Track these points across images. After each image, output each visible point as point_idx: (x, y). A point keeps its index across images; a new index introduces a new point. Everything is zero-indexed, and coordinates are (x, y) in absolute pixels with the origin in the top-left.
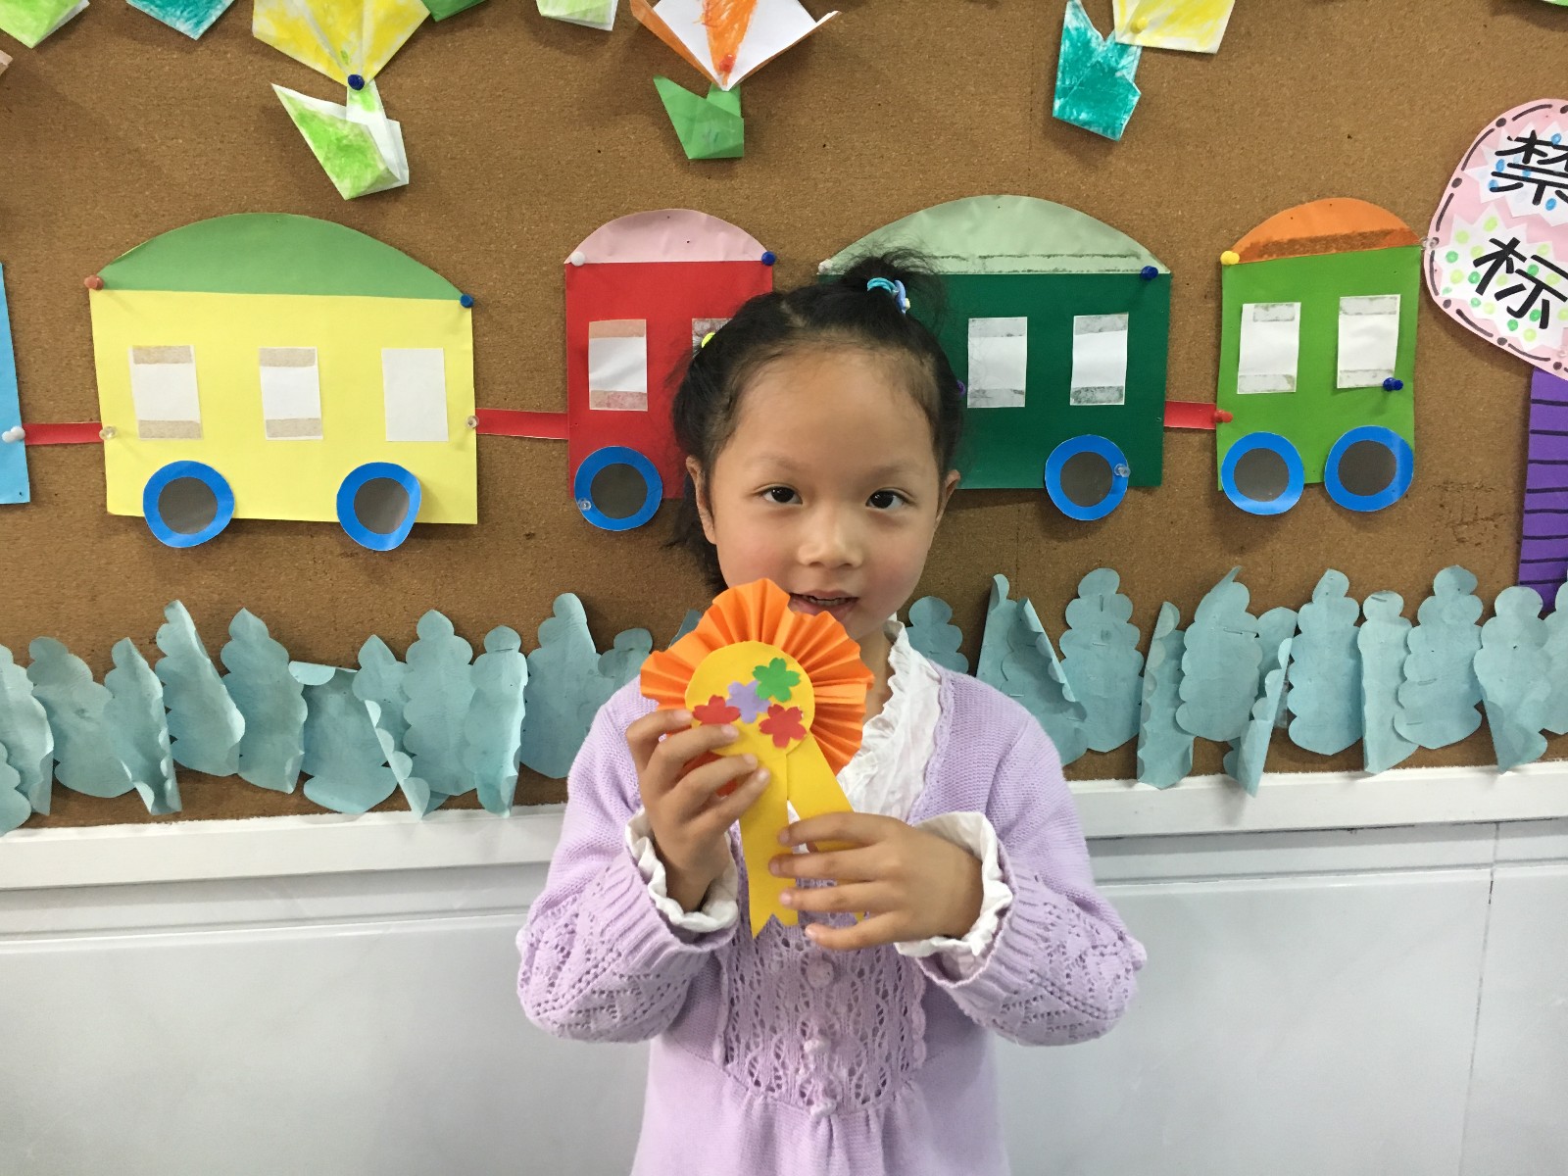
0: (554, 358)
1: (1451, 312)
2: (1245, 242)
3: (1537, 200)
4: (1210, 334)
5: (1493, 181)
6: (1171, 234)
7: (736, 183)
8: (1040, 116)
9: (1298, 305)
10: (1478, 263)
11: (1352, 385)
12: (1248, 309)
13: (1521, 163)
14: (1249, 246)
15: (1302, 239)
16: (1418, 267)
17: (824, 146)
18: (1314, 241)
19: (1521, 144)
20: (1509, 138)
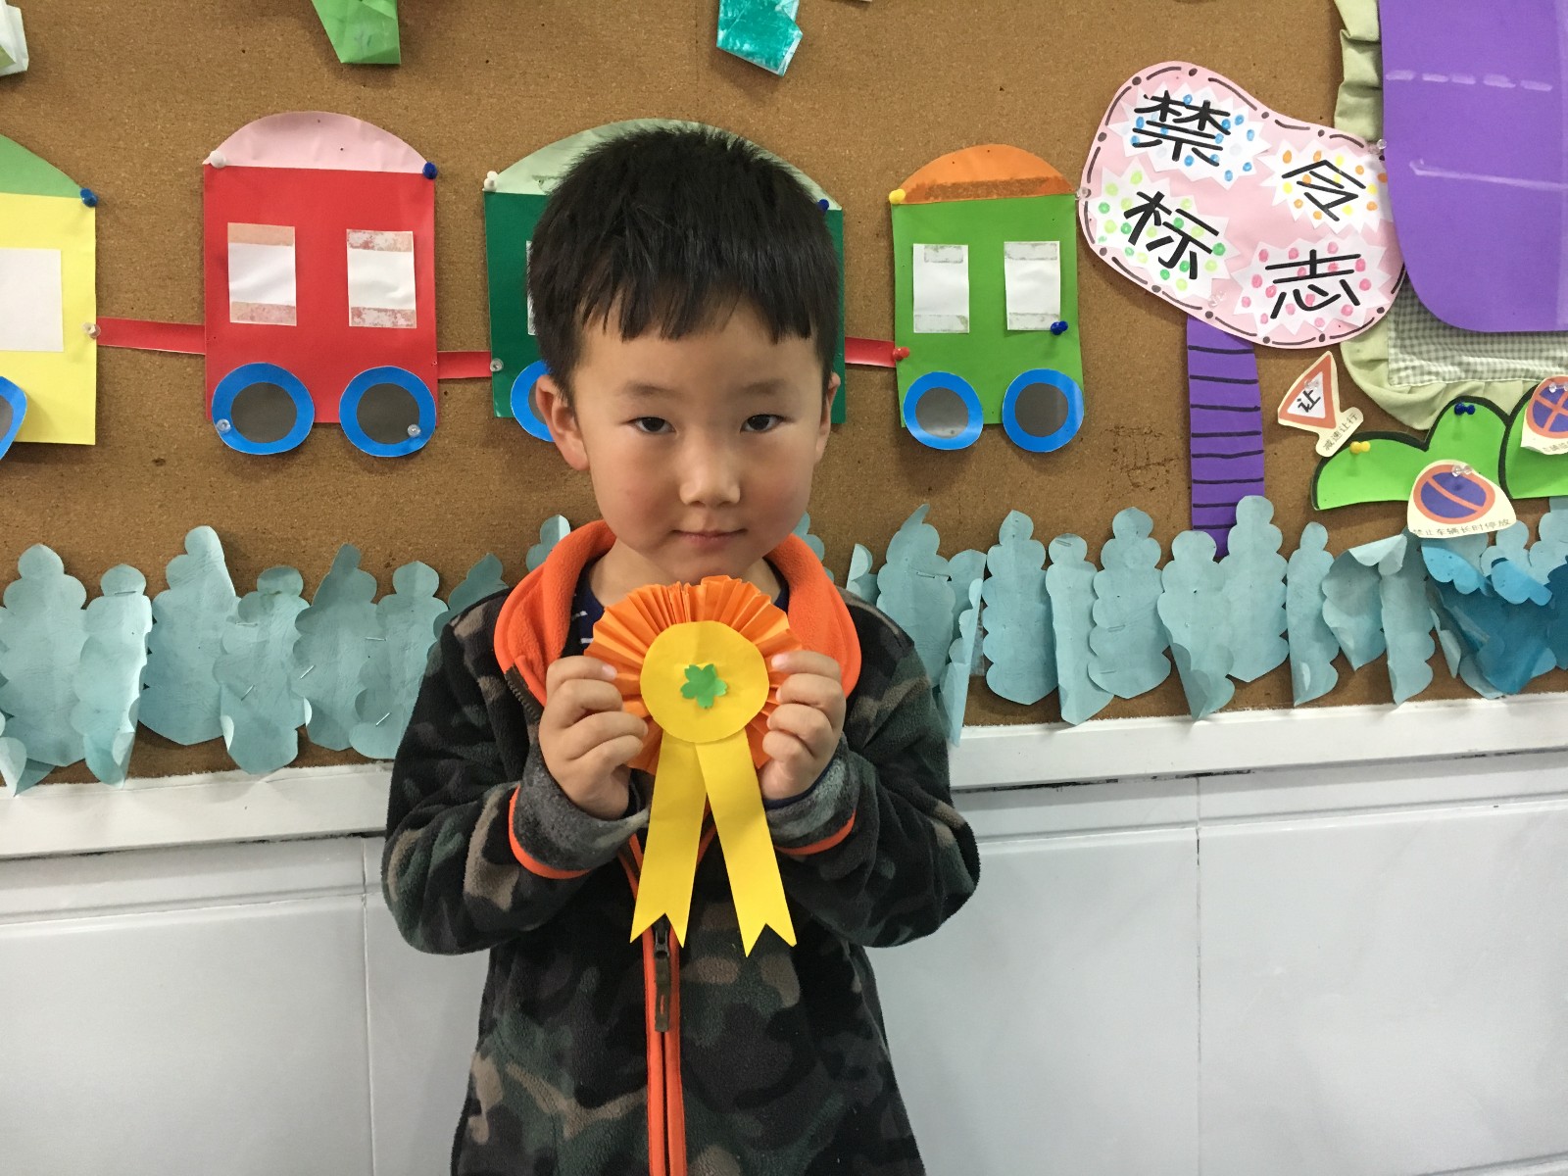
0: (190, 265)
1: (1107, 259)
2: (912, 182)
3: (1176, 156)
4: (884, 272)
5: (1135, 137)
6: (841, 171)
7: (393, 92)
8: (706, 49)
9: (965, 248)
10: (1129, 214)
11: (1021, 328)
12: (919, 248)
13: (1158, 121)
14: (914, 186)
15: (964, 183)
16: (1074, 215)
17: (487, 62)
18: (977, 185)
19: (1156, 103)
20: (1145, 97)
